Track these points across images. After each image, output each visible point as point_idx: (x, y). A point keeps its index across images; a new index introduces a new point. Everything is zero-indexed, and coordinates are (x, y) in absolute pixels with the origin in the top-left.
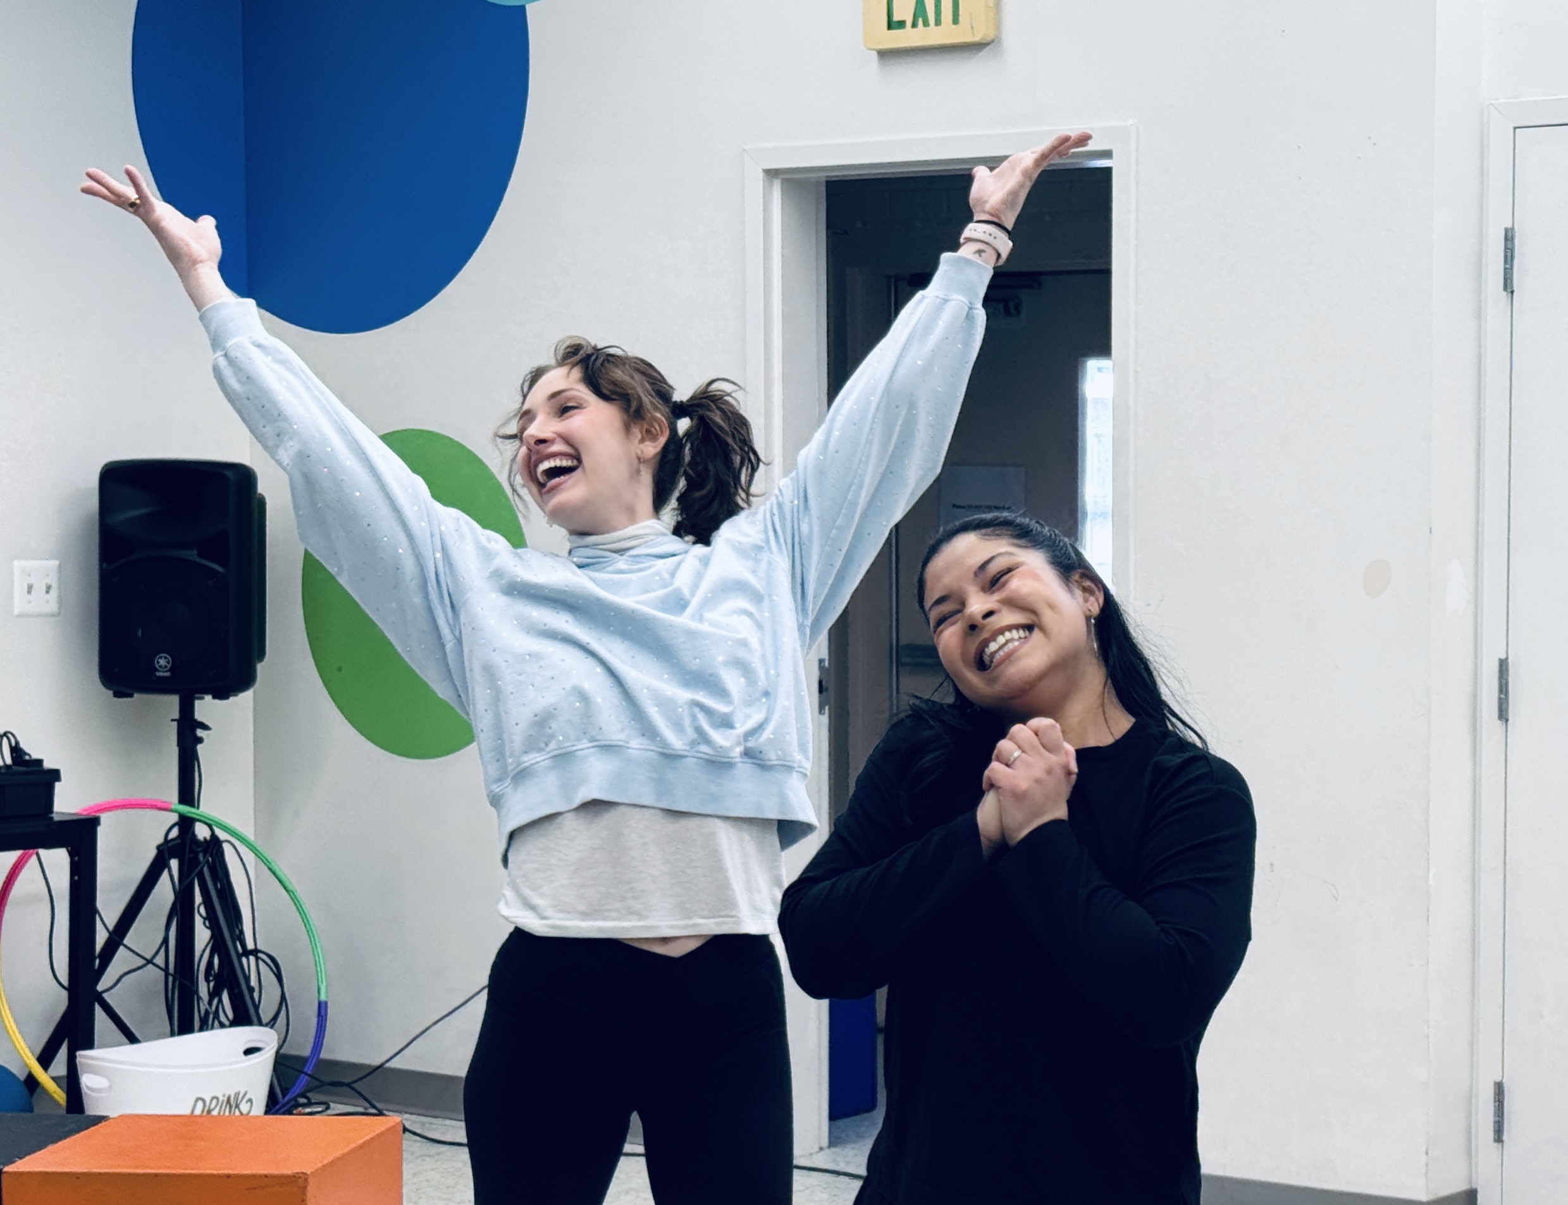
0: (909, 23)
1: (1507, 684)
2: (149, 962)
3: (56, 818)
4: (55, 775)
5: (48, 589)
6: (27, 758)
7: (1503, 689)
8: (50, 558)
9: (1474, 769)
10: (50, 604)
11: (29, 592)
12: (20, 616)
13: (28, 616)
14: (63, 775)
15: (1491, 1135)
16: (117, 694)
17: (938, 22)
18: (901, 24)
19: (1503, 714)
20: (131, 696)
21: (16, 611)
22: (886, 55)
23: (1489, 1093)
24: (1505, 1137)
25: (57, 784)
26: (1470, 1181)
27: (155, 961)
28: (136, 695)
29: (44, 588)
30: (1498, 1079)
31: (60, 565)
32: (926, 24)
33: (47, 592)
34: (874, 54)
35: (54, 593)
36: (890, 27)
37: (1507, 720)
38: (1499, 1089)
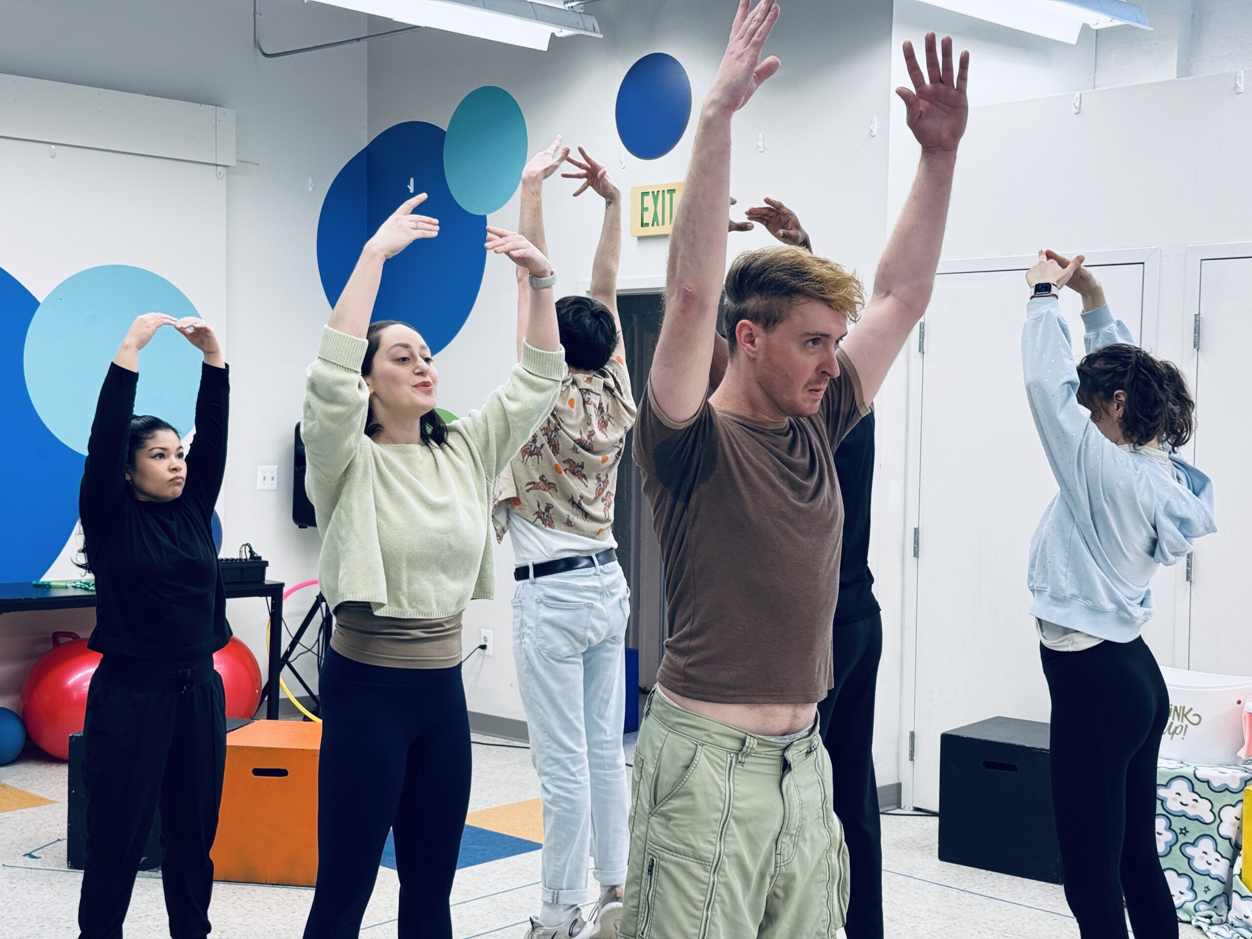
0: (650, 224)
1: (918, 538)
2: (309, 650)
3: (266, 583)
4: (266, 564)
5: (273, 479)
6: (256, 555)
7: (916, 542)
8: (275, 465)
9: (903, 580)
10: (274, 485)
11: (264, 480)
12: (260, 490)
13: (264, 490)
14: (270, 564)
15: (908, 757)
16: (300, 527)
17: (663, 224)
18: (647, 224)
19: (916, 554)
20: (306, 528)
21: (258, 488)
22: (640, 238)
23: (908, 736)
24: (915, 758)
25: (267, 568)
26: (899, 779)
27: (312, 650)
28: (309, 527)
29: (271, 478)
30: (912, 730)
31: (278, 468)
32: (658, 225)
33: (272, 480)
34: (636, 238)
35: (275, 480)
36: (642, 225)
37: (918, 557)
38: (912, 735)
